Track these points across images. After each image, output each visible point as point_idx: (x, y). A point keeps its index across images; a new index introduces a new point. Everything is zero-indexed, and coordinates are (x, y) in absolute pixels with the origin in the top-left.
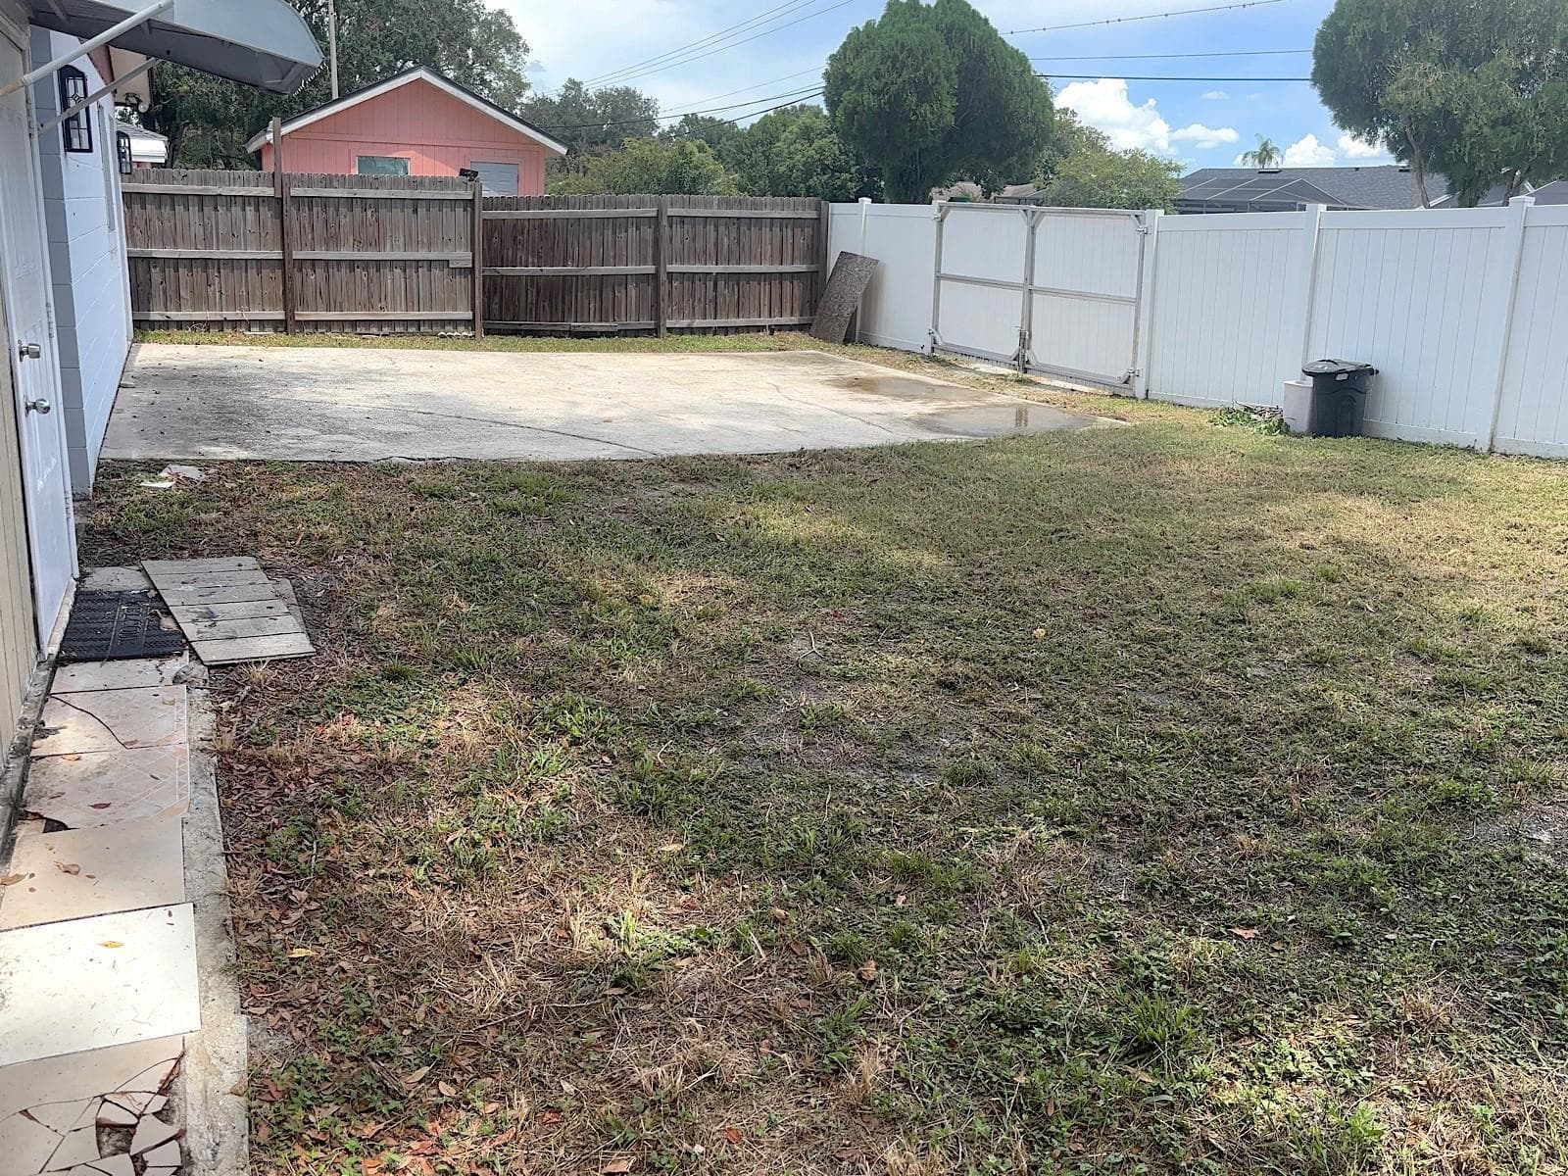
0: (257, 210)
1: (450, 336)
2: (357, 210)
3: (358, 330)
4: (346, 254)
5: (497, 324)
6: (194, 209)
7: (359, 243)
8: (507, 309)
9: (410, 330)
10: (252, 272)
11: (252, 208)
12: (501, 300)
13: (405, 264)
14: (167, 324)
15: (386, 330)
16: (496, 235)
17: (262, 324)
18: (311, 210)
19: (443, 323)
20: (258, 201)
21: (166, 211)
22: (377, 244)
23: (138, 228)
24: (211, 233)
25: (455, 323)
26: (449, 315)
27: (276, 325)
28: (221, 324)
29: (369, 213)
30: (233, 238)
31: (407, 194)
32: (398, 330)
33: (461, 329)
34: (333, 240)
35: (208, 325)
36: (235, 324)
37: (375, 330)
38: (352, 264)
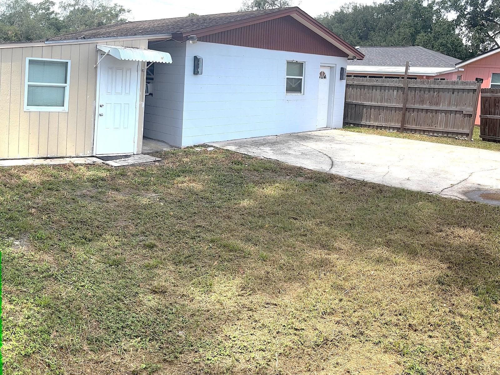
0: (398, 91)
1: (459, 139)
2: (432, 92)
3: (426, 134)
4: (425, 107)
5: (487, 137)
6: (378, 91)
7: (431, 103)
8: (491, 131)
9: (444, 135)
10: (393, 111)
11: (396, 91)
12: (489, 128)
13: (446, 112)
14: (365, 126)
15: (435, 134)
16: (487, 103)
17: (394, 128)
18: (415, 92)
19: (457, 134)
20: (398, 88)
21: (370, 91)
22: (437, 104)
23: (362, 96)
24: (383, 99)
25: (462, 134)
26: (461, 131)
27: (398, 129)
28: (381, 127)
29: (436, 93)
30: (389, 100)
31: (450, 87)
32: (440, 135)
33: (464, 137)
34: (422, 102)
35: (377, 127)
36: (385, 128)
37: (431, 134)
38: (427, 110)
